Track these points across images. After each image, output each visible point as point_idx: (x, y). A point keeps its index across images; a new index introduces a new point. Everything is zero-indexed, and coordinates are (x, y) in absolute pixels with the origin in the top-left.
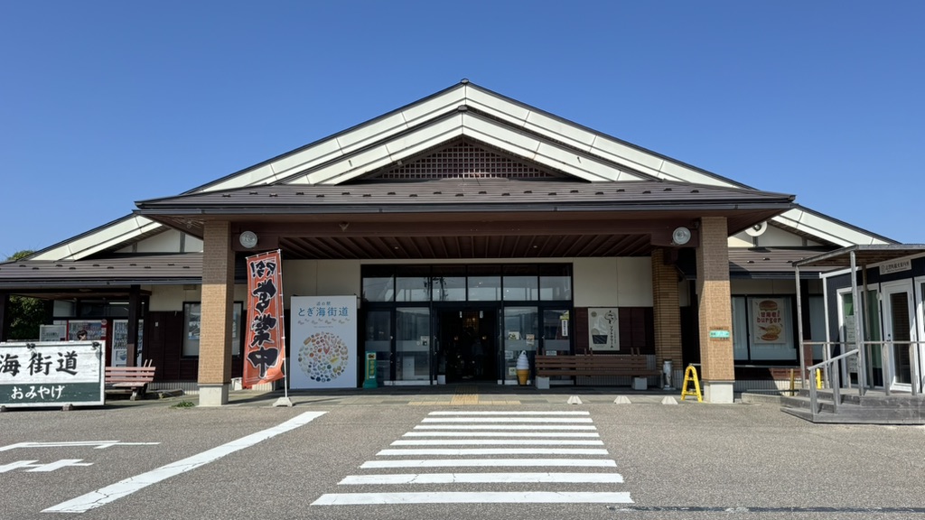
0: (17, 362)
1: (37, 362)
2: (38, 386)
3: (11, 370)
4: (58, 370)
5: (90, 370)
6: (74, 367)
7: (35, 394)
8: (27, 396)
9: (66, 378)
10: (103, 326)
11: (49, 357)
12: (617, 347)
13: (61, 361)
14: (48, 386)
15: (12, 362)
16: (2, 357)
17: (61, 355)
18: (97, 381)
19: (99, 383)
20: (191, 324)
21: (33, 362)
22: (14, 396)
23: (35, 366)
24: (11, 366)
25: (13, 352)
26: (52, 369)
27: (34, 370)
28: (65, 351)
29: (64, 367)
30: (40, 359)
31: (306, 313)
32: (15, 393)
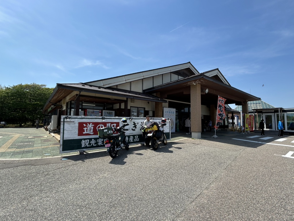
10: (100, 112)
16: (141, 123)
19: (170, 132)
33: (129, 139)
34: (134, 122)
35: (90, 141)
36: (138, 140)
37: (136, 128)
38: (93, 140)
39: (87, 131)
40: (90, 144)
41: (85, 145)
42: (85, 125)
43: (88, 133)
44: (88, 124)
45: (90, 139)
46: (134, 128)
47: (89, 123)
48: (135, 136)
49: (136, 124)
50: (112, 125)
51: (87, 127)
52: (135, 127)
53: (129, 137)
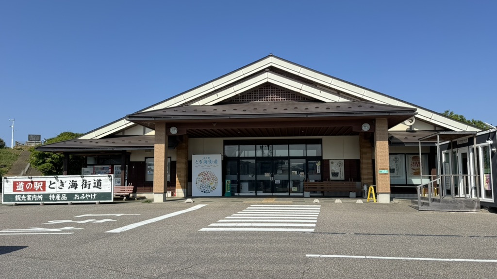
0: (76, 184)
2: (85, 194)
3: (74, 187)
4: (94, 187)
5: (107, 187)
6: (100, 186)
7: (84, 197)
8: (81, 198)
9: (97, 190)
10: (110, 168)
11: (90, 182)
12: (343, 178)
13: (95, 183)
14: (90, 194)
15: (74, 183)
16: (71, 181)
17: (95, 180)
18: (110, 192)
19: (111, 193)
20: (148, 167)
22: (75, 198)
23: (84, 185)
24: (74, 185)
25: (75, 179)
26: (91, 187)
27: (84, 187)
28: (96, 179)
29: (96, 186)
30: (86, 182)
31: (199, 162)
33: (55, 197)
34: (61, 181)
35: (21, 197)
36: (66, 199)
37: (63, 186)
40: (21, 199)
41: (18, 199)
42: (17, 183)
43: (20, 189)
45: (22, 195)
46: (61, 187)
47: (21, 182)
48: (63, 195)
49: (63, 182)
50: (39, 183)
51: (19, 185)
53: (55, 195)
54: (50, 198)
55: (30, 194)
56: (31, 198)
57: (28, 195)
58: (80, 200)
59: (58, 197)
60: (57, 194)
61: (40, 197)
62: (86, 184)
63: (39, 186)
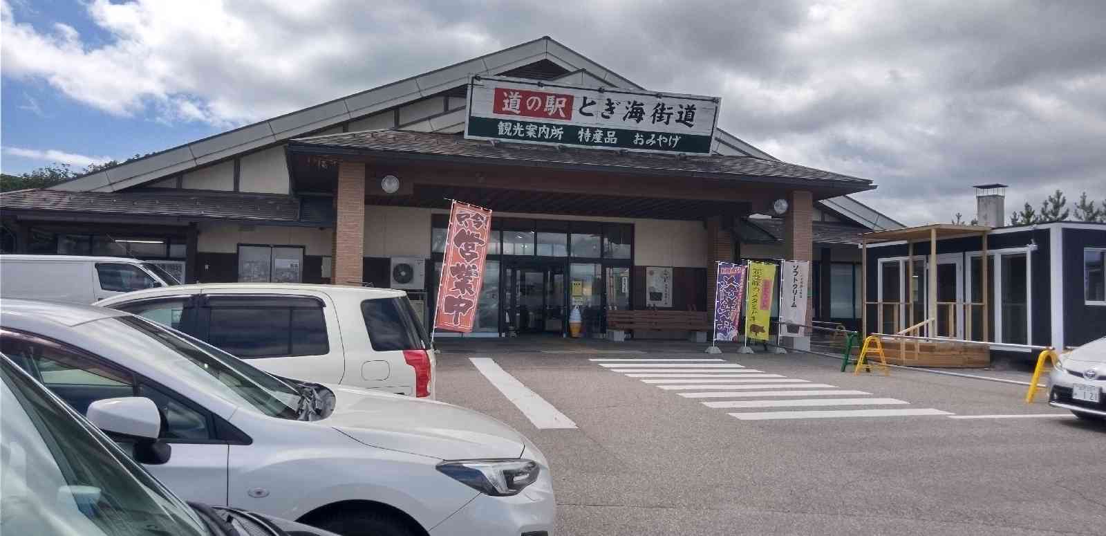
0: (642, 109)
1: (659, 111)
2: (657, 135)
3: (635, 116)
4: (677, 121)
5: (705, 123)
6: (691, 120)
7: (654, 142)
8: (647, 142)
9: (683, 129)
11: (671, 108)
13: (681, 113)
14: (667, 135)
15: (637, 109)
16: (629, 103)
17: (681, 107)
18: (709, 135)
19: (711, 137)
21: (656, 112)
22: (636, 142)
23: (657, 115)
24: (636, 113)
25: (639, 99)
26: (672, 120)
27: (657, 119)
28: (686, 103)
29: (683, 119)
30: (663, 109)
32: (637, 139)
33: (592, 136)
34: (609, 100)
35: (512, 127)
36: (615, 142)
37: (612, 113)
38: (518, 124)
39: (509, 107)
40: (512, 131)
41: (505, 131)
42: (505, 94)
43: (508, 109)
44: (512, 93)
45: (514, 123)
46: (606, 114)
47: (514, 91)
48: (609, 132)
49: (613, 103)
50: (558, 100)
51: (509, 99)
52: (611, 110)
53: (593, 130)
54: (581, 137)
55: (534, 123)
56: (537, 132)
57: (529, 123)
58: (645, 146)
59: (598, 137)
60: (596, 129)
61: (558, 132)
62: (661, 114)
63: (558, 105)
